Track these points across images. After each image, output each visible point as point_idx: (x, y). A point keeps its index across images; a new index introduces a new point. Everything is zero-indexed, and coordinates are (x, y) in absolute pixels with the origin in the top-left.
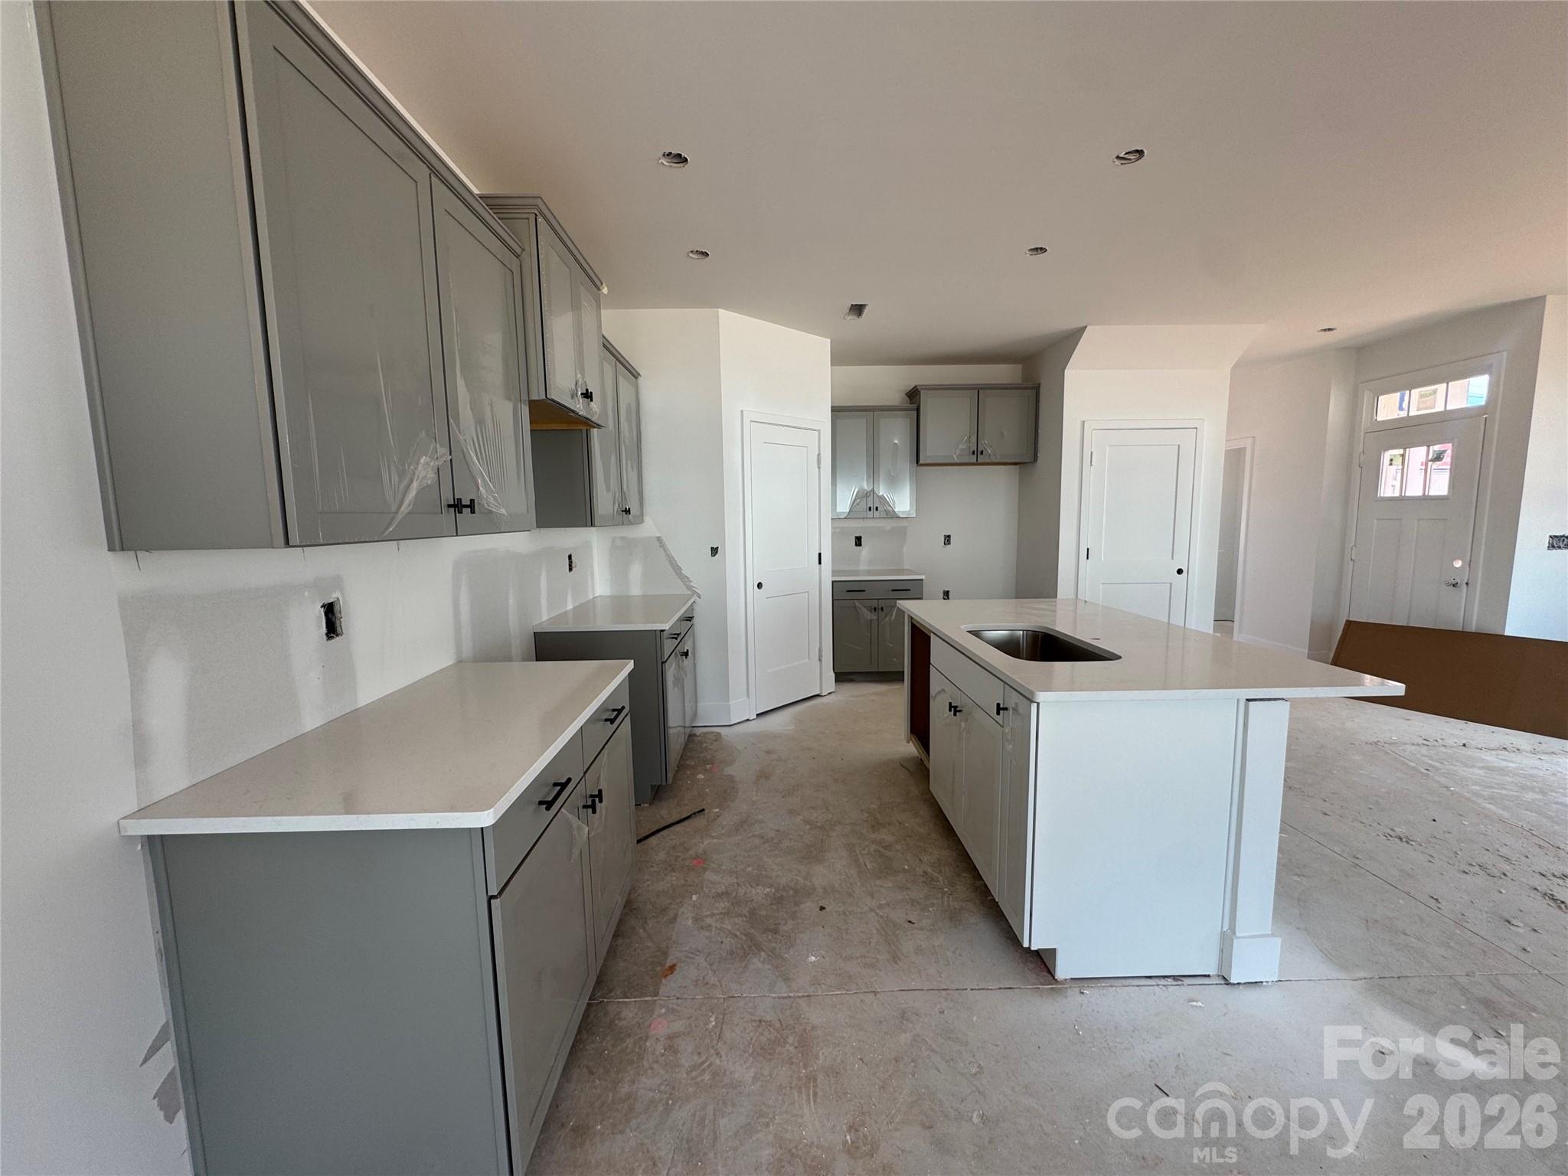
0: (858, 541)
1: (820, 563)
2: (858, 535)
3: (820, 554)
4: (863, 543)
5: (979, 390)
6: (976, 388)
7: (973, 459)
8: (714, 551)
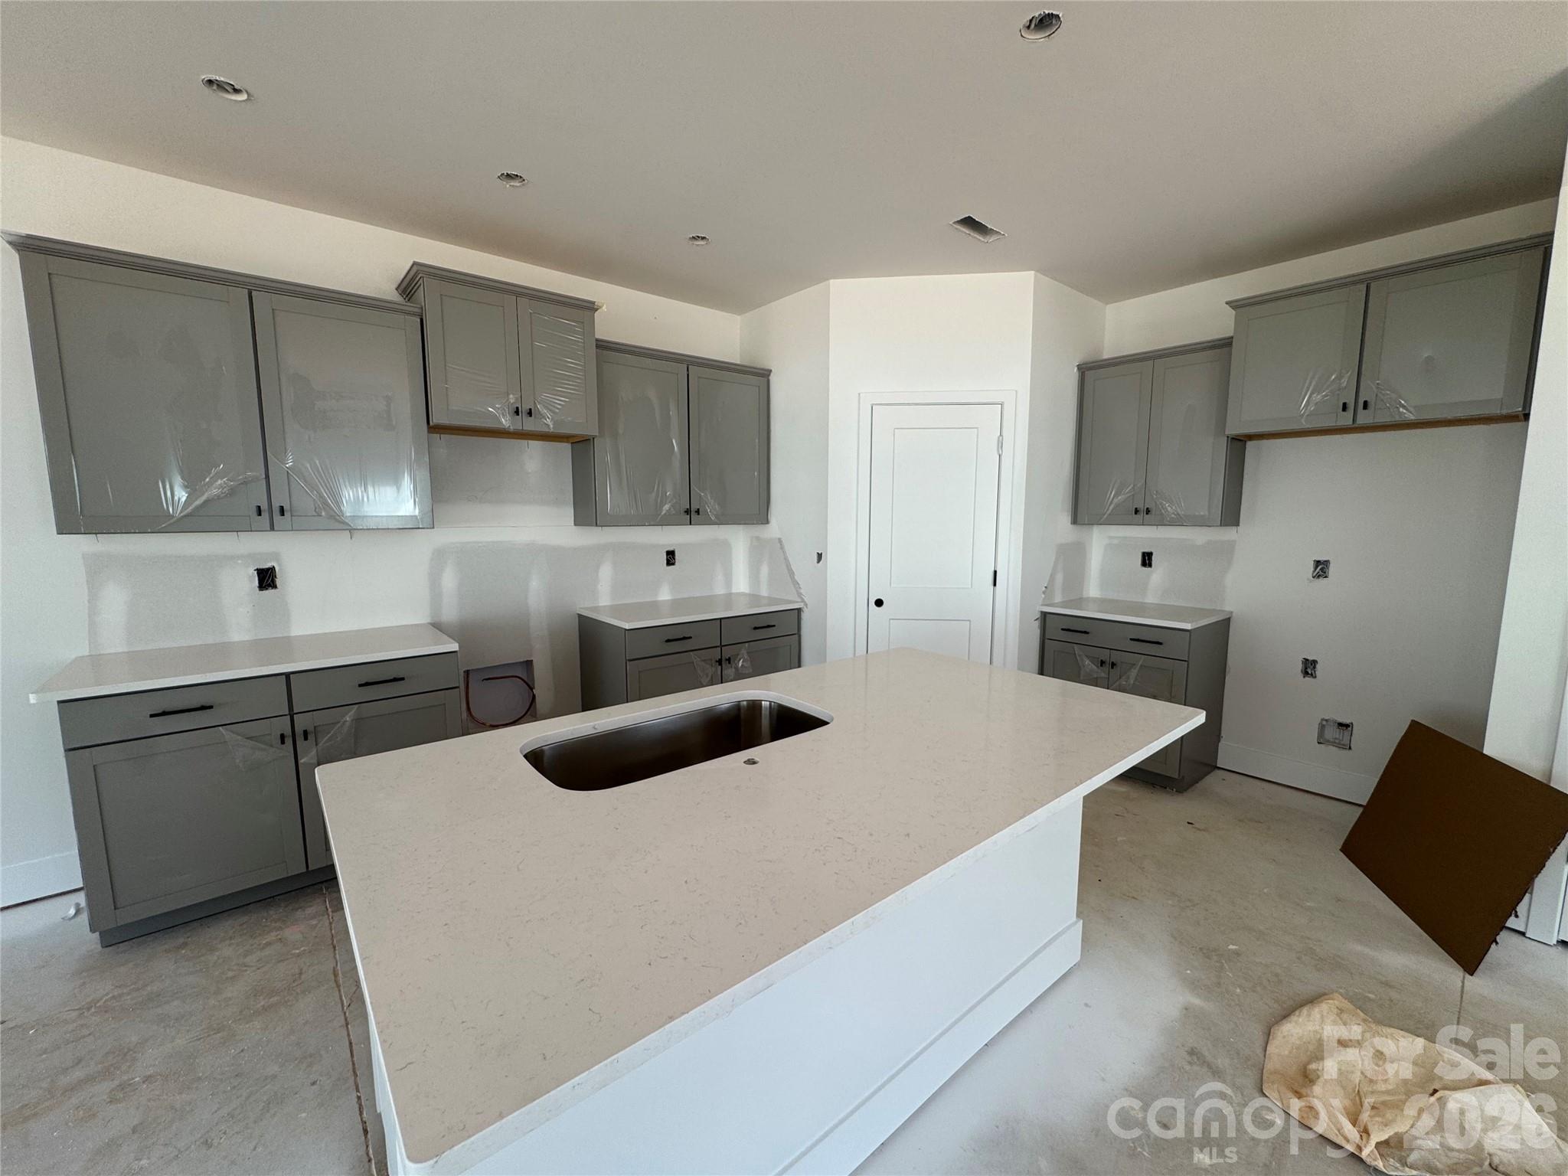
0: (1147, 559)
1: (995, 585)
2: (1147, 550)
3: (995, 572)
4: (1153, 563)
5: (1368, 282)
6: (1361, 282)
7: (1346, 419)
8: (820, 556)
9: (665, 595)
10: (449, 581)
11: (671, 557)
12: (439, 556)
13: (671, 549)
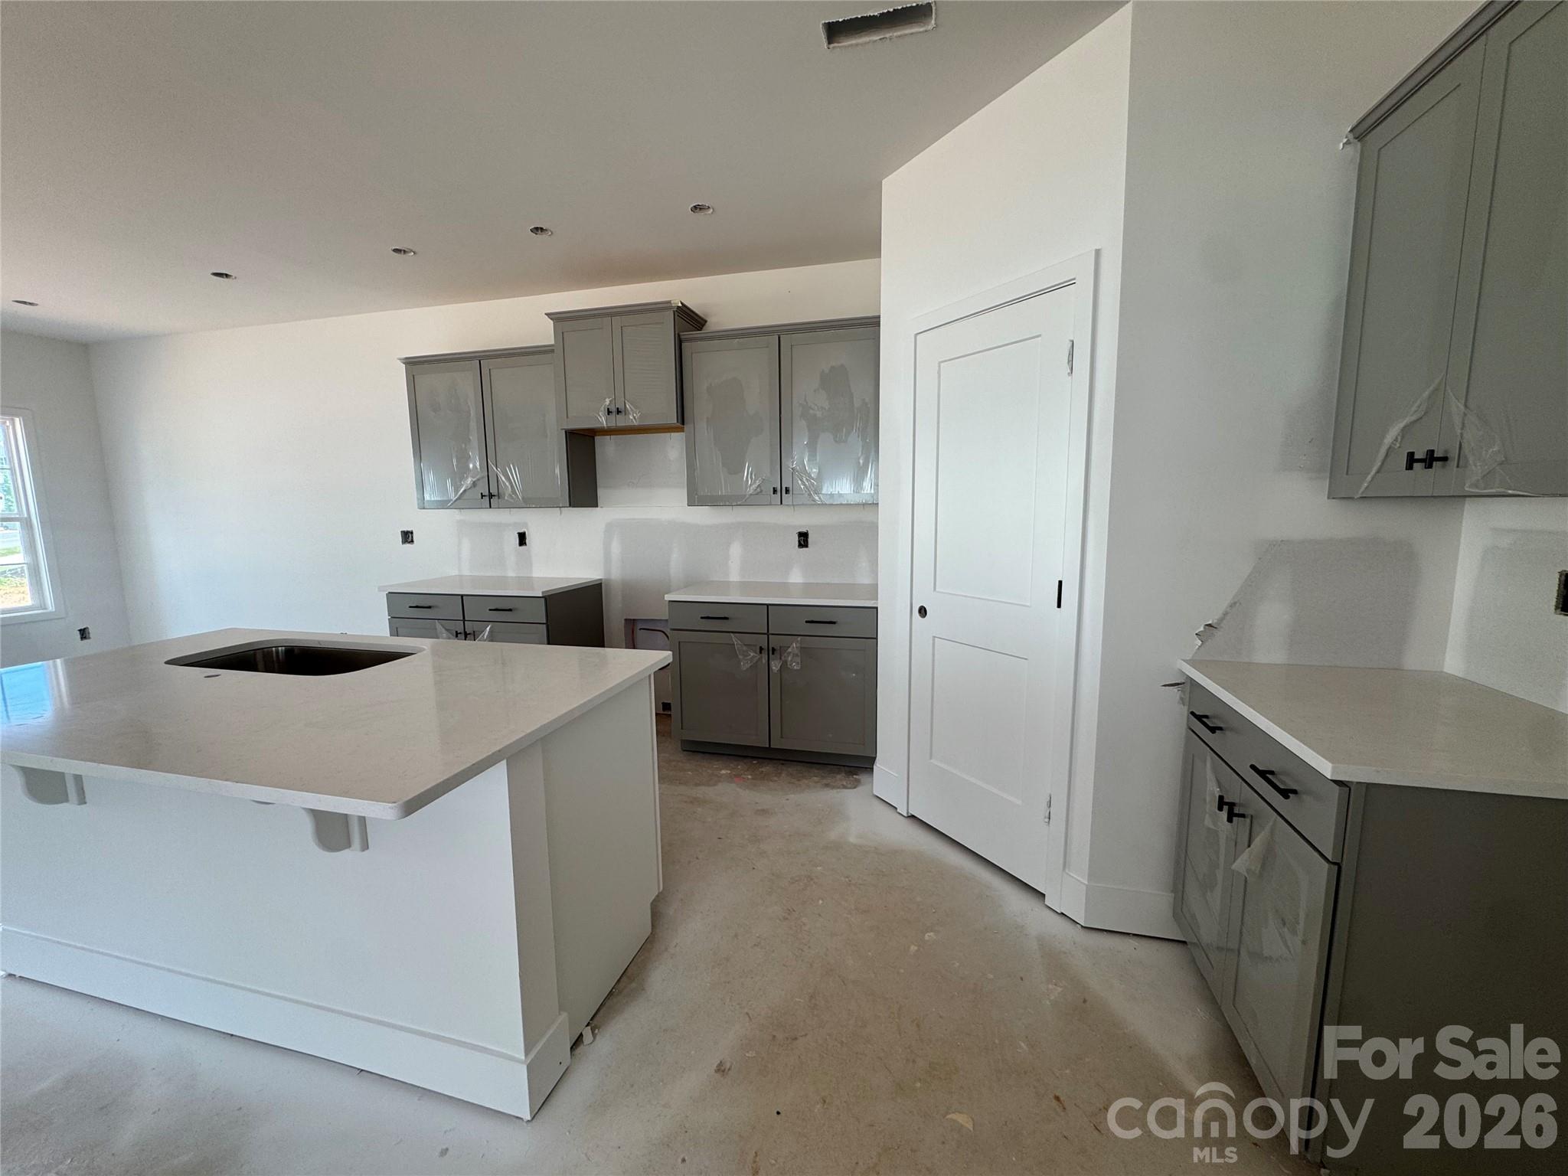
9: (796, 577)
10: (616, 548)
11: (803, 539)
12: (609, 528)
13: (805, 531)
